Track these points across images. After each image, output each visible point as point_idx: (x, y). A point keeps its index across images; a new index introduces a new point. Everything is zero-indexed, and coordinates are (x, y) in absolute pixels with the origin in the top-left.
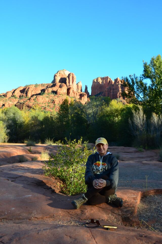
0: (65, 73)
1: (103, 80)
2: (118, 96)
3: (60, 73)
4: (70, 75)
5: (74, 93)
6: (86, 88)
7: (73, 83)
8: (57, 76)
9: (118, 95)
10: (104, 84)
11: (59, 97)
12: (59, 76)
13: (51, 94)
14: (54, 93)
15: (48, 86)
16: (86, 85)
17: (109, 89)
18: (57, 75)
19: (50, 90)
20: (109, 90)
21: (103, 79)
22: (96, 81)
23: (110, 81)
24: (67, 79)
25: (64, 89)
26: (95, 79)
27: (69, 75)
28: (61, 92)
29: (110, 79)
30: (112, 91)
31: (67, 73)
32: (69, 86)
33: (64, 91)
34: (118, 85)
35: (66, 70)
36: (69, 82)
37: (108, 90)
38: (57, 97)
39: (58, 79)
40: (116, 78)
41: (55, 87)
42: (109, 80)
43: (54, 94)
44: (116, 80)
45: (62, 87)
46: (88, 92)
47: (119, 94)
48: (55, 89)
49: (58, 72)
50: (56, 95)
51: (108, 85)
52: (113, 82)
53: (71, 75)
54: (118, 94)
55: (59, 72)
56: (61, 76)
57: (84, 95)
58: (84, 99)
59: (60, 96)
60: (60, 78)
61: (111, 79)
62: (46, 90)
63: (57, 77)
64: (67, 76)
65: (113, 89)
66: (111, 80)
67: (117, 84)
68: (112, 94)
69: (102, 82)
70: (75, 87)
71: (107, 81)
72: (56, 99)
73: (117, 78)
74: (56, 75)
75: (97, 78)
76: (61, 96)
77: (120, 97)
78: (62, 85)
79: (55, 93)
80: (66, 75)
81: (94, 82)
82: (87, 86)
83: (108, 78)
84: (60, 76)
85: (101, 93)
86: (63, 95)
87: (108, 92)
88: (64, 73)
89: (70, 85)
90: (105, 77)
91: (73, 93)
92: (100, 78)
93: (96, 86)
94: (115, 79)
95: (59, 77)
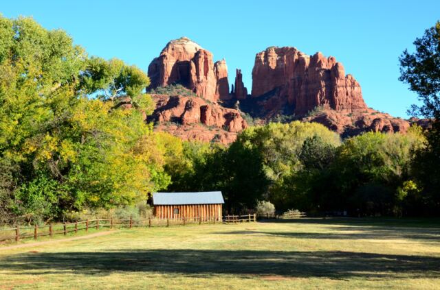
0: (186, 47)
1: (283, 56)
2: (319, 101)
3: (173, 49)
4: (200, 55)
5: (215, 117)
6: (239, 76)
7: (206, 74)
8: (168, 57)
9: (319, 99)
10: (285, 65)
11: (187, 130)
12: (172, 57)
13: (170, 123)
15: (160, 101)
16: (237, 70)
17: (296, 80)
18: (166, 53)
19: (168, 114)
20: (297, 84)
21: (281, 52)
22: (263, 59)
23: (298, 61)
24: (193, 65)
25: (195, 112)
26: (261, 54)
27: (197, 54)
28: (190, 118)
29: (298, 53)
30: (303, 87)
31: (191, 48)
32: (199, 82)
33: (195, 116)
34: (318, 71)
35: (188, 41)
36: (197, 74)
37: (295, 82)
38: (183, 131)
39: (170, 64)
40: (315, 53)
41: (178, 107)
42: (296, 57)
43: (178, 124)
44: (314, 58)
45: (191, 108)
47: (320, 95)
48: (177, 112)
49: (168, 46)
50: (182, 126)
51: (294, 72)
52: (307, 62)
53: (203, 56)
54: (318, 96)
55: (170, 47)
56: (175, 55)
57: (233, 115)
58: (234, 126)
59: (188, 127)
60: (174, 63)
61: (300, 53)
62: (160, 115)
63: (168, 60)
64: (193, 56)
65: (307, 83)
66: (303, 56)
67: (317, 69)
68: (303, 93)
69: (278, 61)
70: (211, 84)
71: (293, 59)
72: (181, 134)
73: (317, 53)
74: (165, 56)
75: (267, 49)
76: (191, 127)
77: (323, 103)
78: (191, 104)
79: (179, 120)
80: (187, 53)
81: (258, 59)
82: (242, 73)
83: (294, 53)
84: (173, 55)
85: (278, 90)
86: (193, 127)
87: (294, 88)
88: (184, 49)
89: (201, 80)
90: (287, 47)
91: (212, 118)
92: (275, 49)
93: (260, 71)
94: (311, 56)
95: (172, 60)
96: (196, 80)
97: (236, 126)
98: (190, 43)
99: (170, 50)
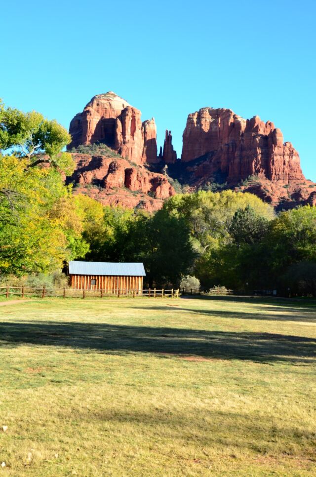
0: (113, 103)
1: (218, 118)
2: (254, 170)
3: (98, 105)
4: (127, 112)
5: (140, 181)
6: (169, 138)
7: (133, 135)
8: (92, 113)
9: (254, 167)
10: (219, 128)
11: (109, 194)
12: (96, 113)
13: (91, 186)
14: (98, 186)
15: (81, 161)
16: (167, 132)
17: (230, 145)
18: (89, 108)
19: (90, 176)
20: (231, 149)
21: (215, 113)
22: (195, 120)
23: (233, 125)
24: (119, 123)
25: (119, 175)
26: (194, 114)
27: (124, 112)
28: (113, 181)
29: (234, 116)
30: (237, 153)
31: (118, 105)
33: (119, 180)
34: (255, 137)
35: (115, 96)
36: (124, 134)
37: (229, 148)
38: (105, 195)
39: (94, 121)
40: (252, 117)
41: (100, 169)
42: (231, 120)
43: (100, 187)
44: (251, 123)
45: (114, 170)
46: (174, 149)
47: (256, 163)
48: (100, 174)
49: (92, 100)
50: (104, 189)
51: (228, 137)
52: (244, 126)
53: (130, 114)
54: (253, 164)
55: (95, 102)
56: (100, 111)
57: (160, 181)
58: (160, 192)
59: (111, 191)
60: (98, 120)
61: (236, 116)
62: (80, 177)
63: (92, 116)
64: (119, 113)
65: (242, 149)
66: (239, 119)
67: (253, 134)
68: (237, 160)
69: (211, 124)
70: (138, 145)
71: (228, 122)
72: (103, 198)
73: (255, 117)
74: (88, 111)
75: (200, 110)
76: (114, 191)
77: (258, 171)
78: (115, 166)
79: (101, 183)
80: (114, 111)
81: (190, 121)
82: (172, 134)
83: (229, 116)
84: (98, 111)
85: (210, 155)
86: (117, 191)
87: (228, 154)
88: (110, 105)
89: (127, 140)
90: (222, 109)
91: (137, 183)
92: (209, 110)
93: (192, 134)
94: (248, 120)
95: (96, 117)
96: (122, 140)
97: (163, 193)
98: (117, 98)
99: (95, 106)
